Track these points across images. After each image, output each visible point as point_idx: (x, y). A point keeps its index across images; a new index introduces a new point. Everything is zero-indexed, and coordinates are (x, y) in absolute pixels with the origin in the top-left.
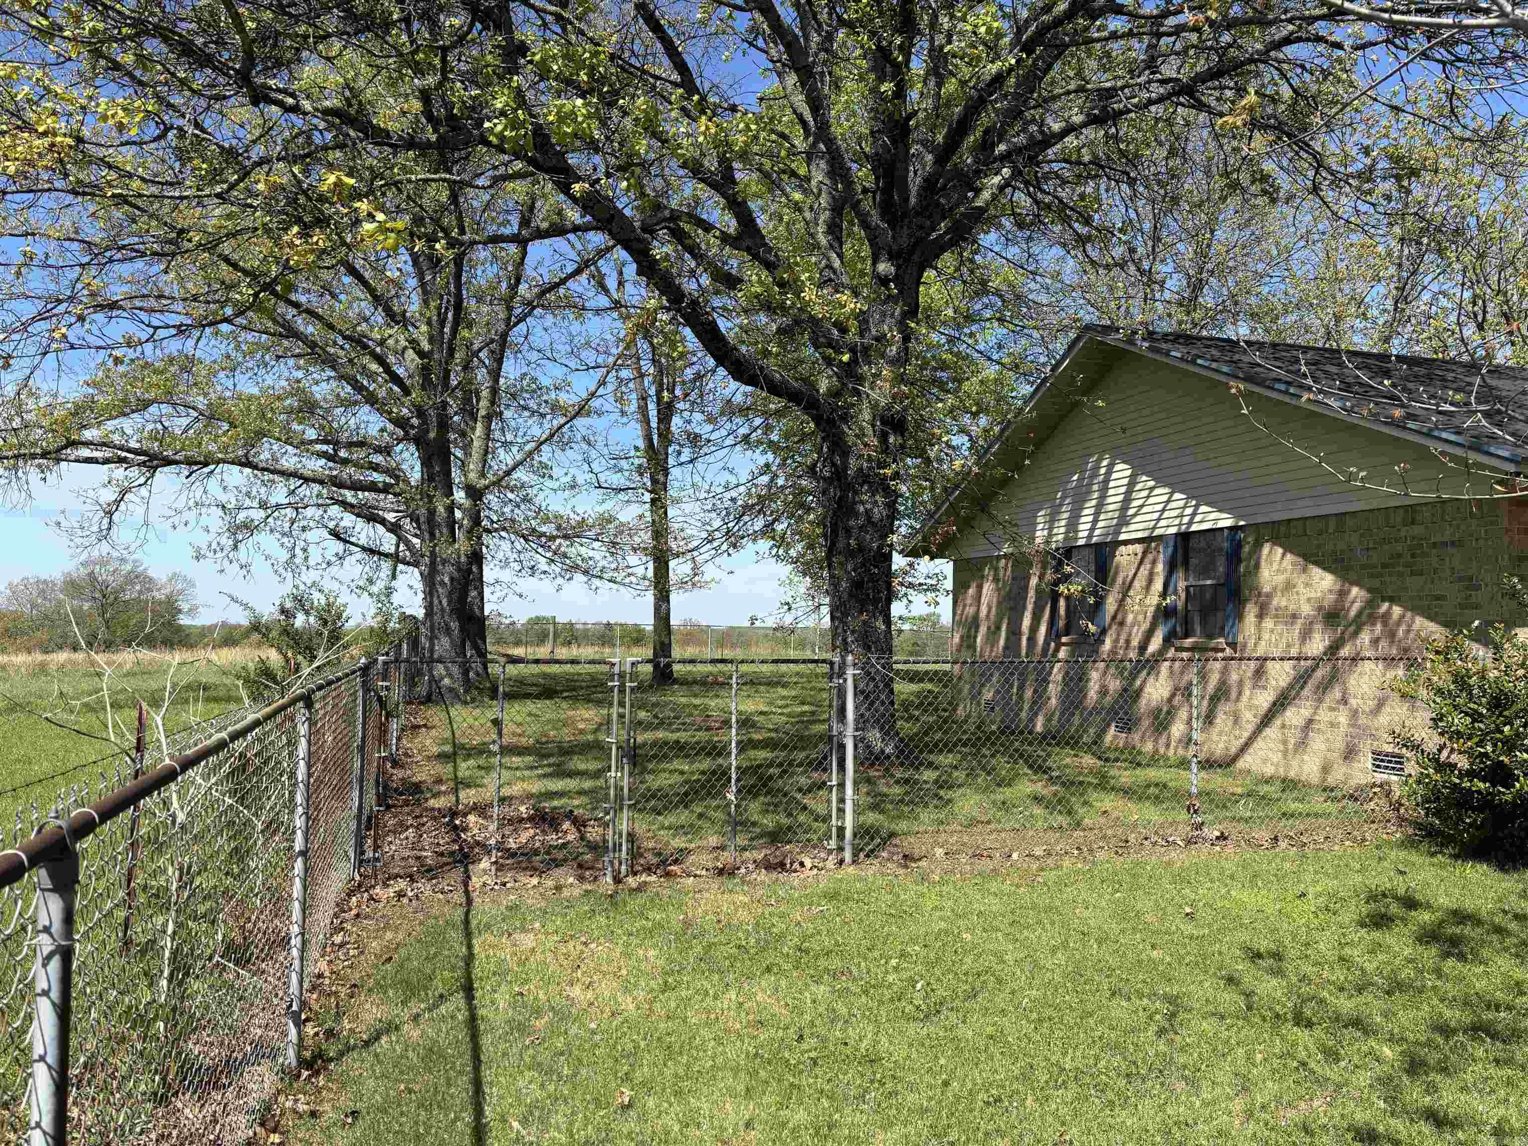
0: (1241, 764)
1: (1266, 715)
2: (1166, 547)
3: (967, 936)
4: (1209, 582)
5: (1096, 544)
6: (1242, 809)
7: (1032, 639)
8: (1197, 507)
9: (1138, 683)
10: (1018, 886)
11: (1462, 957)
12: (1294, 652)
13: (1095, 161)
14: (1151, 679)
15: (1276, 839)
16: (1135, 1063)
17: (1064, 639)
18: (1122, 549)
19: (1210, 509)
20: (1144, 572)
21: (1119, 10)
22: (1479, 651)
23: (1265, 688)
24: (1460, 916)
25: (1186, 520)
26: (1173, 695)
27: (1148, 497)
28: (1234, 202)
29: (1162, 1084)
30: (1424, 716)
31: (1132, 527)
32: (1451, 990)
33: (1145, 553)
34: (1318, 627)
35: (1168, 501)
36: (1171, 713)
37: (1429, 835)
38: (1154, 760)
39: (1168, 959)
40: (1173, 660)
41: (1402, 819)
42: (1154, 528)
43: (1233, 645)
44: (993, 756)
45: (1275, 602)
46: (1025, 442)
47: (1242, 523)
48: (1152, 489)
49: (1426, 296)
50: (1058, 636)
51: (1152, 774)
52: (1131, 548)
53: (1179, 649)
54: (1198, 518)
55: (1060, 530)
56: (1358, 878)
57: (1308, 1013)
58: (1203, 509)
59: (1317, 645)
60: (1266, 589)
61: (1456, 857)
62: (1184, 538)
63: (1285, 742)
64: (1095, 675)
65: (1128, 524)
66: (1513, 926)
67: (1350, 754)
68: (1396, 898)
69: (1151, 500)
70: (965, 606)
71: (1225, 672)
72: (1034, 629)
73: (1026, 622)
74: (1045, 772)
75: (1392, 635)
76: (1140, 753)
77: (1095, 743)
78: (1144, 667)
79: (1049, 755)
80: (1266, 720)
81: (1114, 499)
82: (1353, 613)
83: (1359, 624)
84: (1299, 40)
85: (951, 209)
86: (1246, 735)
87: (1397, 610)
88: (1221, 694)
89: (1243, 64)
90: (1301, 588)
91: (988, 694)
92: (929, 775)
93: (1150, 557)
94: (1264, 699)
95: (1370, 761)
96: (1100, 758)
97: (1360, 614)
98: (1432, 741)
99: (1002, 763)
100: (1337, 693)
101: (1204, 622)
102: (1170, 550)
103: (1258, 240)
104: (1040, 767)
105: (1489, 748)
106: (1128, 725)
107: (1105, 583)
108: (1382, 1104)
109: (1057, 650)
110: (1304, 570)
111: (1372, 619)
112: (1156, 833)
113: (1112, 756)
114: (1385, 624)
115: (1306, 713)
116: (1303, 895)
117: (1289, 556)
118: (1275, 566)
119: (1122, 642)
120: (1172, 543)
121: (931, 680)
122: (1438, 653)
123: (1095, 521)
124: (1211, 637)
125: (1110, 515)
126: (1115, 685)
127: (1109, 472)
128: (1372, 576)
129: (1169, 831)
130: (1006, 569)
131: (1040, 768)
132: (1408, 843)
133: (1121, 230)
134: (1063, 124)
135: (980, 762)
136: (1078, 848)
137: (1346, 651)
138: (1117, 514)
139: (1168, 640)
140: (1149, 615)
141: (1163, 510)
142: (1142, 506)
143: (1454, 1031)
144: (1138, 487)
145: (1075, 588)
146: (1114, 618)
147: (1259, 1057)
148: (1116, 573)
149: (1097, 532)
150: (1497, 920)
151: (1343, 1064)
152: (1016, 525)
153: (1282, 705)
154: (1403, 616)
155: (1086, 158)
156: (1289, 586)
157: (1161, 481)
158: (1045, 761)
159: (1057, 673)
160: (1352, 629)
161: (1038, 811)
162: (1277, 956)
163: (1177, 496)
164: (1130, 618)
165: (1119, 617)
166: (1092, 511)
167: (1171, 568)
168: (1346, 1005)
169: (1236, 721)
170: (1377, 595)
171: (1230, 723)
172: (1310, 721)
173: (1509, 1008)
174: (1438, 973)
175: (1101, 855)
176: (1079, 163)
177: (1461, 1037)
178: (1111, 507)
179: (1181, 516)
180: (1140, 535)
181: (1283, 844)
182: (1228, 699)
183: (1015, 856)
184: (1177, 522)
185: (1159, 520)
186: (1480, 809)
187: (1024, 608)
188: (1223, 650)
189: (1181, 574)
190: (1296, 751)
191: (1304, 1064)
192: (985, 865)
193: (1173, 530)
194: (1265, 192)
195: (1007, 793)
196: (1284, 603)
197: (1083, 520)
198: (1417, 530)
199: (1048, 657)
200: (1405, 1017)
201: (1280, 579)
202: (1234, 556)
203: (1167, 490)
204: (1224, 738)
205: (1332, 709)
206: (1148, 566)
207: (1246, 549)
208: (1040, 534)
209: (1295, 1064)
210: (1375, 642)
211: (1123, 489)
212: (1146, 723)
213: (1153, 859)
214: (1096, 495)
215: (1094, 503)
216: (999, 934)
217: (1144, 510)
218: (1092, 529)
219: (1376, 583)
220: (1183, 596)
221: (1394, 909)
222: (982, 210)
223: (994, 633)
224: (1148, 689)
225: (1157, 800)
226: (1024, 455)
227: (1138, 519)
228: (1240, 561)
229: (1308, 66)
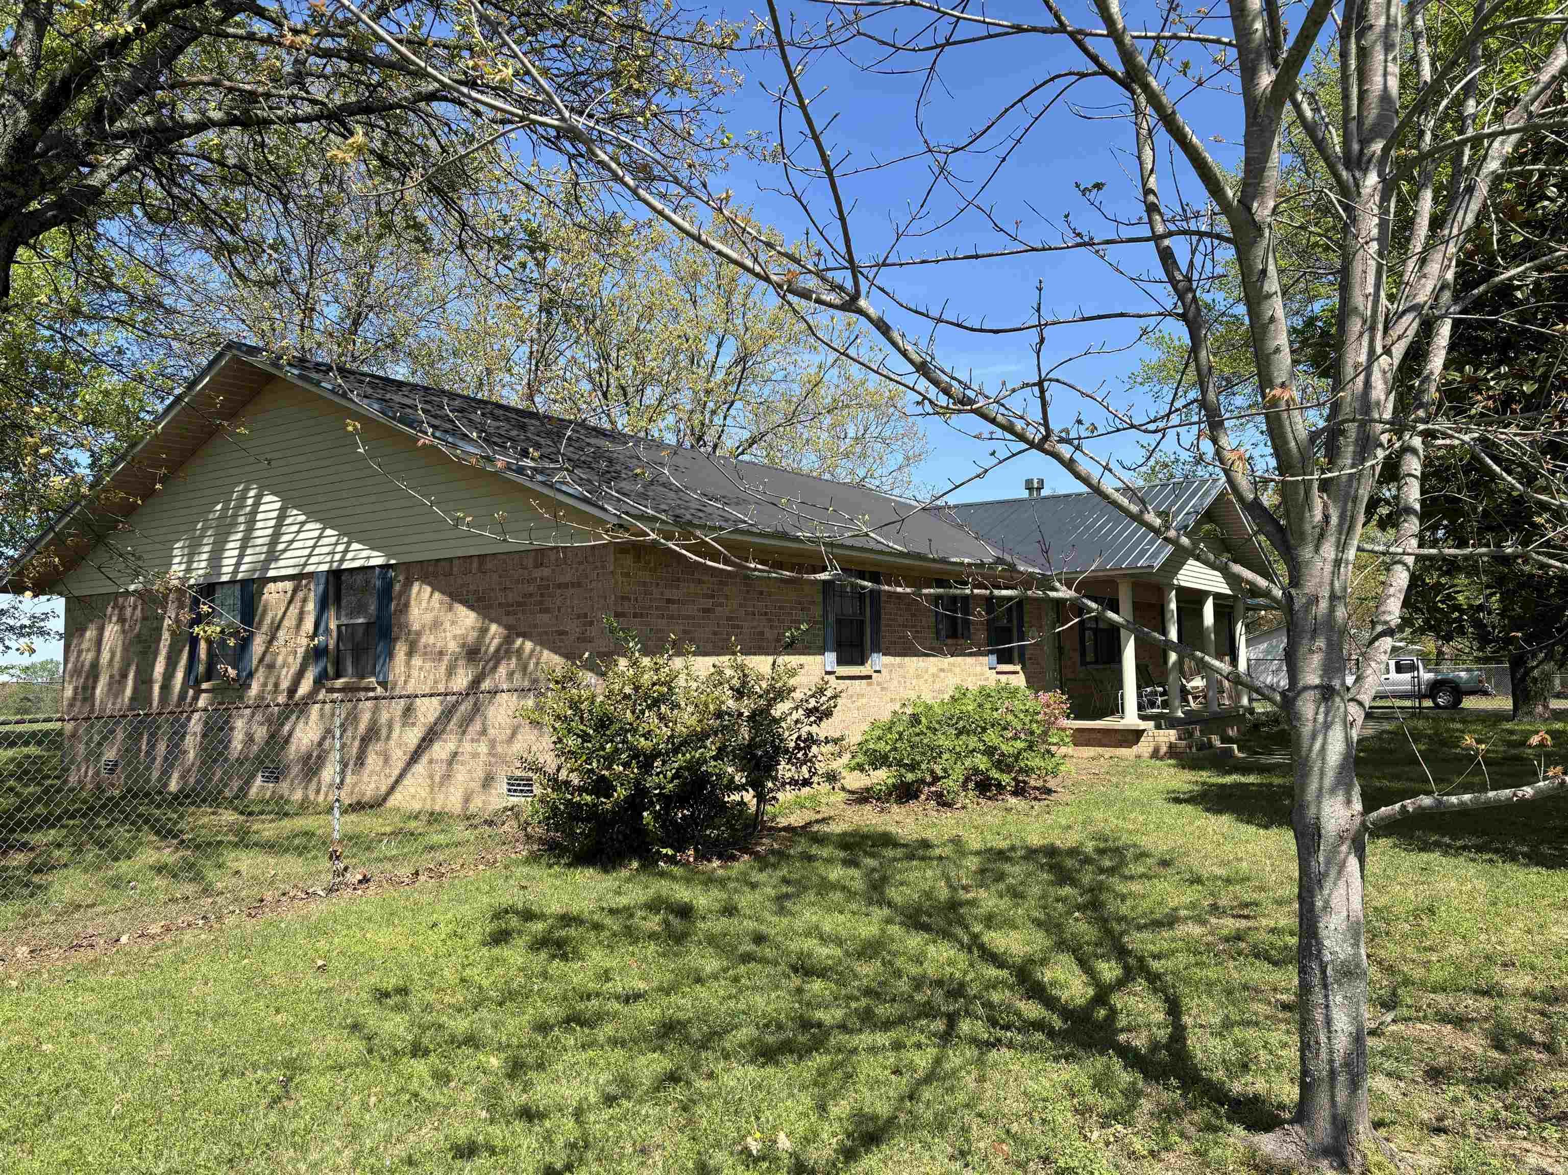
0: (392, 802)
1: (416, 752)
2: (317, 585)
3: (47, 1047)
4: (361, 621)
5: (243, 582)
6: (385, 848)
7: (166, 687)
8: (349, 544)
9: (287, 728)
10: (123, 974)
11: (565, 957)
12: (441, 688)
13: (242, 167)
14: (301, 725)
15: (417, 873)
16: (239, 1145)
17: (205, 686)
18: (271, 586)
19: (360, 547)
20: (294, 611)
21: (261, 13)
22: (590, 678)
23: (414, 724)
24: (567, 920)
25: (337, 557)
26: (324, 739)
27: (298, 532)
28: (390, 241)
29: (268, 1159)
30: (547, 741)
31: (281, 563)
32: (553, 989)
33: (295, 591)
34: (461, 662)
35: (320, 537)
36: (321, 760)
37: (551, 849)
38: (304, 807)
39: (292, 1020)
40: (324, 702)
41: (528, 837)
42: (305, 565)
43: (384, 684)
44: (110, 826)
45: (423, 640)
46: (157, 464)
47: (393, 562)
48: (303, 524)
49: (562, 361)
50: (197, 682)
51: (300, 823)
52: (280, 585)
53: (331, 690)
54: (350, 556)
55: (201, 565)
56: (486, 899)
57: (425, 1041)
58: (355, 546)
59: (461, 681)
60: (416, 627)
61: (569, 865)
62: (336, 576)
63: (431, 777)
64: (239, 724)
65: (277, 559)
66: (608, 921)
67: (488, 781)
68: (517, 913)
69: (302, 536)
70: (80, 652)
71: (376, 711)
72: (169, 676)
73: (159, 668)
74: (175, 837)
75: (525, 668)
76: (287, 802)
77: (236, 797)
78: (292, 712)
79: (181, 817)
80: (415, 757)
81: (263, 532)
82: (492, 649)
83: (497, 658)
84: (445, 99)
85: (54, 181)
86: (396, 772)
87: (529, 645)
88: (372, 735)
89: (392, 107)
90: (447, 625)
91: (110, 754)
92: (19, 859)
93: (300, 595)
94: (413, 736)
95: (505, 787)
96: (242, 813)
97: (498, 650)
98: (550, 762)
99: (121, 834)
100: (477, 726)
101: (356, 662)
102: (321, 587)
103: (416, 283)
104: (170, 831)
105: (595, 765)
106: (275, 774)
107: (250, 624)
108: (484, 1114)
109: (196, 698)
110: (450, 609)
111: (508, 653)
112: (295, 886)
113: (256, 809)
114: (519, 658)
115: (451, 746)
116: (435, 925)
117: (437, 595)
118: (424, 604)
119: (270, 687)
120: (323, 580)
121: (39, 743)
122: (557, 682)
123: (241, 556)
124: (363, 677)
125: (258, 549)
126: (261, 733)
127: (257, 504)
128: (508, 614)
129: (310, 883)
130: (133, 610)
131: (166, 833)
132: (533, 859)
133: (271, 247)
134: (198, 117)
135: (91, 836)
136: (204, 918)
137: (486, 685)
138: (265, 549)
139: (319, 682)
140: (300, 656)
141: (314, 547)
142: (292, 541)
143: (552, 1028)
144: (289, 521)
145: (213, 630)
146: (261, 660)
147: (373, 1099)
148: (265, 612)
149: (243, 568)
150: (596, 917)
151: (452, 1084)
152: (139, 558)
153: (431, 741)
154: (533, 651)
155: (231, 161)
156: (436, 625)
157: (312, 516)
158: (176, 823)
159: (195, 725)
160: (491, 664)
161: (159, 882)
162: (403, 991)
163: (329, 532)
164: (280, 660)
165: (268, 659)
166: (238, 544)
167: (323, 607)
168: (460, 1025)
169: (386, 760)
170: (513, 632)
171: (381, 763)
172: (456, 754)
173: (598, 995)
174: (545, 975)
175: (230, 921)
176: (222, 163)
177: (556, 1031)
178: (260, 541)
179: (333, 553)
180: (291, 571)
181: (422, 878)
182: (378, 739)
183: (124, 939)
184: (328, 558)
185: (310, 556)
186: (588, 820)
187: (156, 653)
188: (374, 689)
189: (332, 612)
190: (441, 784)
191: (416, 1095)
192: (84, 956)
193: (325, 567)
194: (418, 240)
195: (124, 867)
196: (431, 640)
197: (227, 554)
198: (546, 572)
199: (183, 707)
200: (511, 1023)
201: (428, 618)
202: (386, 594)
203: (318, 526)
204: (375, 778)
205: (472, 741)
206: (299, 604)
207: (397, 587)
208: (177, 569)
209: (408, 1097)
210: (511, 675)
211: (272, 523)
212: (295, 770)
213: (289, 916)
214: (242, 528)
215: (239, 536)
216: (92, 1036)
217: (295, 545)
218: (238, 564)
219: (511, 620)
220: (335, 634)
221: (514, 922)
222: (98, 192)
223: (119, 682)
224: (298, 733)
225: (301, 851)
226: (153, 479)
227: (288, 554)
228: (391, 600)
229: (454, 127)
